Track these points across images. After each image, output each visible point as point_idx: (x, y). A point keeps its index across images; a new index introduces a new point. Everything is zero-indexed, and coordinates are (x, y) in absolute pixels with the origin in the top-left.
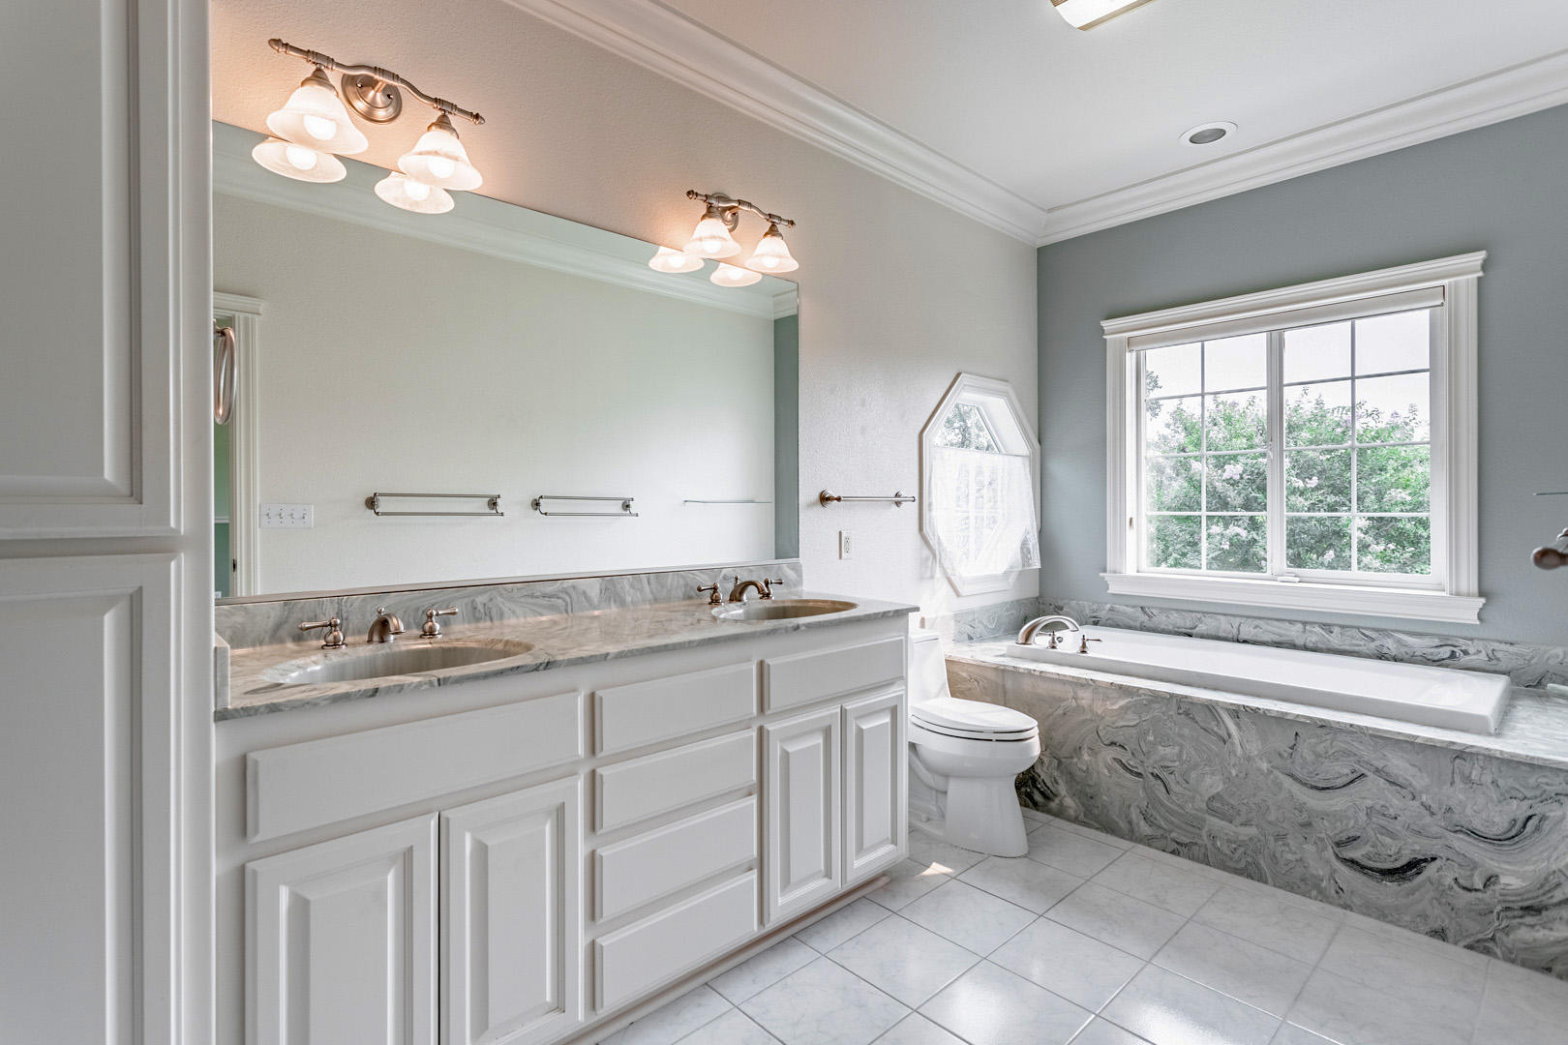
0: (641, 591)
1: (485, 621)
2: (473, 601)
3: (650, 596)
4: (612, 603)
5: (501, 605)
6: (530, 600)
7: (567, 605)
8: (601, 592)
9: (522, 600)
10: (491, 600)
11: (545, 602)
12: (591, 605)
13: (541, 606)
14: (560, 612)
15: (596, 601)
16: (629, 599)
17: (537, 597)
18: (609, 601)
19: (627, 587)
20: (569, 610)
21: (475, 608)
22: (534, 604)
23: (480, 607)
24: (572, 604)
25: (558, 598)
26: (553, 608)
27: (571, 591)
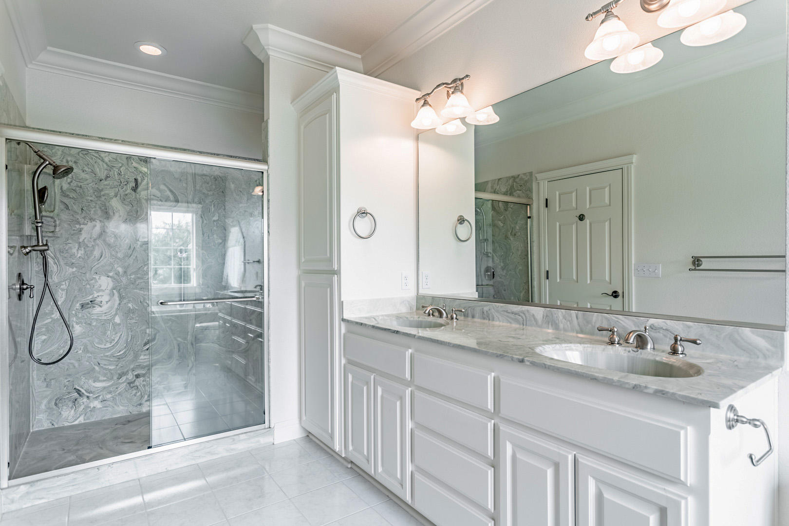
0: (571, 322)
1: (487, 320)
2: (483, 309)
3: (577, 328)
4: (550, 326)
5: (493, 313)
6: (506, 314)
7: (523, 320)
8: (543, 318)
9: (502, 313)
10: (489, 310)
11: (512, 316)
12: (537, 324)
13: (510, 318)
14: (520, 324)
15: (540, 322)
16: (561, 326)
17: (509, 313)
18: (548, 324)
19: (561, 318)
20: (525, 324)
21: (483, 312)
22: (508, 316)
23: (485, 313)
24: (526, 320)
25: (519, 315)
26: (517, 321)
27: (526, 313)
